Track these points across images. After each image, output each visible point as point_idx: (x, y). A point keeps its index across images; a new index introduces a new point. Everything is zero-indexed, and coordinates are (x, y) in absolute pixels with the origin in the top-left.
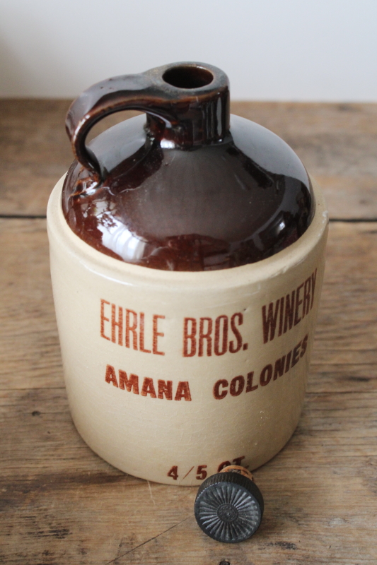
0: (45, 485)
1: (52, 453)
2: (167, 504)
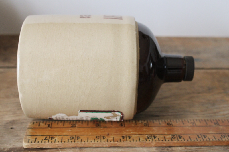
1: (17, 141)
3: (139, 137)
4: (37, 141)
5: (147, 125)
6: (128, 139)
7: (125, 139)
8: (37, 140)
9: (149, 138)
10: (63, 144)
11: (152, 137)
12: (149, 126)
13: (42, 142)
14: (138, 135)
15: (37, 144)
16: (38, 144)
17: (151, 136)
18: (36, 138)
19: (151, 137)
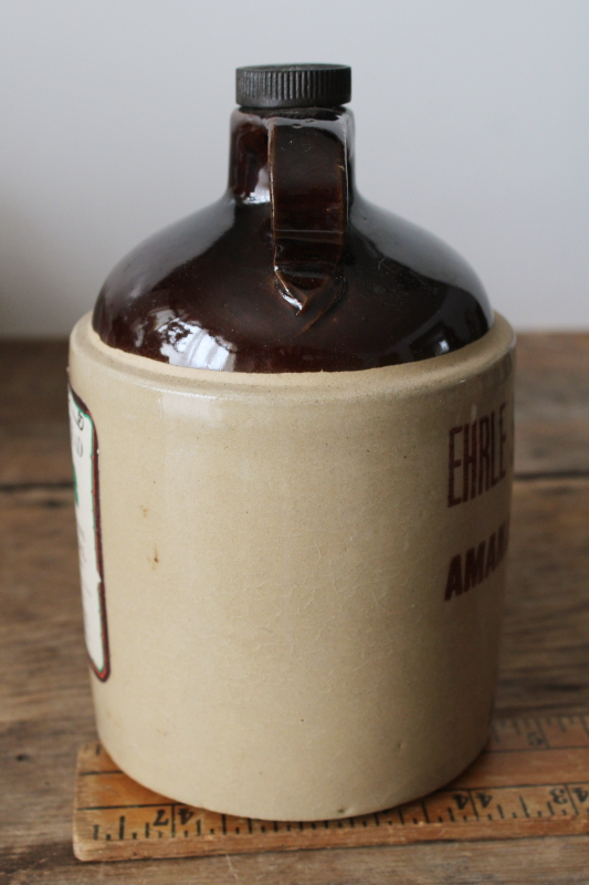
0: (43, 860)
1: (53, 812)
2: (258, 878)
3: (521, 799)
4: (128, 832)
5: (540, 742)
6: (479, 806)
7: (468, 807)
8: (126, 824)
9: (560, 799)
10: (230, 839)
11: (569, 793)
12: (548, 748)
13: (147, 834)
14: (514, 790)
15: (132, 846)
16: (135, 842)
17: (567, 789)
18: (122, 819)
19: (566, 796)
